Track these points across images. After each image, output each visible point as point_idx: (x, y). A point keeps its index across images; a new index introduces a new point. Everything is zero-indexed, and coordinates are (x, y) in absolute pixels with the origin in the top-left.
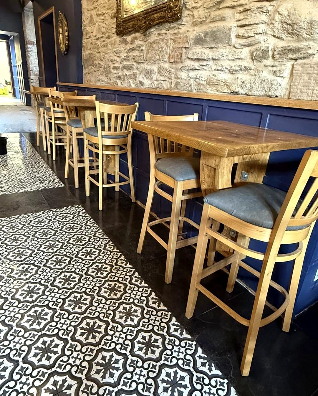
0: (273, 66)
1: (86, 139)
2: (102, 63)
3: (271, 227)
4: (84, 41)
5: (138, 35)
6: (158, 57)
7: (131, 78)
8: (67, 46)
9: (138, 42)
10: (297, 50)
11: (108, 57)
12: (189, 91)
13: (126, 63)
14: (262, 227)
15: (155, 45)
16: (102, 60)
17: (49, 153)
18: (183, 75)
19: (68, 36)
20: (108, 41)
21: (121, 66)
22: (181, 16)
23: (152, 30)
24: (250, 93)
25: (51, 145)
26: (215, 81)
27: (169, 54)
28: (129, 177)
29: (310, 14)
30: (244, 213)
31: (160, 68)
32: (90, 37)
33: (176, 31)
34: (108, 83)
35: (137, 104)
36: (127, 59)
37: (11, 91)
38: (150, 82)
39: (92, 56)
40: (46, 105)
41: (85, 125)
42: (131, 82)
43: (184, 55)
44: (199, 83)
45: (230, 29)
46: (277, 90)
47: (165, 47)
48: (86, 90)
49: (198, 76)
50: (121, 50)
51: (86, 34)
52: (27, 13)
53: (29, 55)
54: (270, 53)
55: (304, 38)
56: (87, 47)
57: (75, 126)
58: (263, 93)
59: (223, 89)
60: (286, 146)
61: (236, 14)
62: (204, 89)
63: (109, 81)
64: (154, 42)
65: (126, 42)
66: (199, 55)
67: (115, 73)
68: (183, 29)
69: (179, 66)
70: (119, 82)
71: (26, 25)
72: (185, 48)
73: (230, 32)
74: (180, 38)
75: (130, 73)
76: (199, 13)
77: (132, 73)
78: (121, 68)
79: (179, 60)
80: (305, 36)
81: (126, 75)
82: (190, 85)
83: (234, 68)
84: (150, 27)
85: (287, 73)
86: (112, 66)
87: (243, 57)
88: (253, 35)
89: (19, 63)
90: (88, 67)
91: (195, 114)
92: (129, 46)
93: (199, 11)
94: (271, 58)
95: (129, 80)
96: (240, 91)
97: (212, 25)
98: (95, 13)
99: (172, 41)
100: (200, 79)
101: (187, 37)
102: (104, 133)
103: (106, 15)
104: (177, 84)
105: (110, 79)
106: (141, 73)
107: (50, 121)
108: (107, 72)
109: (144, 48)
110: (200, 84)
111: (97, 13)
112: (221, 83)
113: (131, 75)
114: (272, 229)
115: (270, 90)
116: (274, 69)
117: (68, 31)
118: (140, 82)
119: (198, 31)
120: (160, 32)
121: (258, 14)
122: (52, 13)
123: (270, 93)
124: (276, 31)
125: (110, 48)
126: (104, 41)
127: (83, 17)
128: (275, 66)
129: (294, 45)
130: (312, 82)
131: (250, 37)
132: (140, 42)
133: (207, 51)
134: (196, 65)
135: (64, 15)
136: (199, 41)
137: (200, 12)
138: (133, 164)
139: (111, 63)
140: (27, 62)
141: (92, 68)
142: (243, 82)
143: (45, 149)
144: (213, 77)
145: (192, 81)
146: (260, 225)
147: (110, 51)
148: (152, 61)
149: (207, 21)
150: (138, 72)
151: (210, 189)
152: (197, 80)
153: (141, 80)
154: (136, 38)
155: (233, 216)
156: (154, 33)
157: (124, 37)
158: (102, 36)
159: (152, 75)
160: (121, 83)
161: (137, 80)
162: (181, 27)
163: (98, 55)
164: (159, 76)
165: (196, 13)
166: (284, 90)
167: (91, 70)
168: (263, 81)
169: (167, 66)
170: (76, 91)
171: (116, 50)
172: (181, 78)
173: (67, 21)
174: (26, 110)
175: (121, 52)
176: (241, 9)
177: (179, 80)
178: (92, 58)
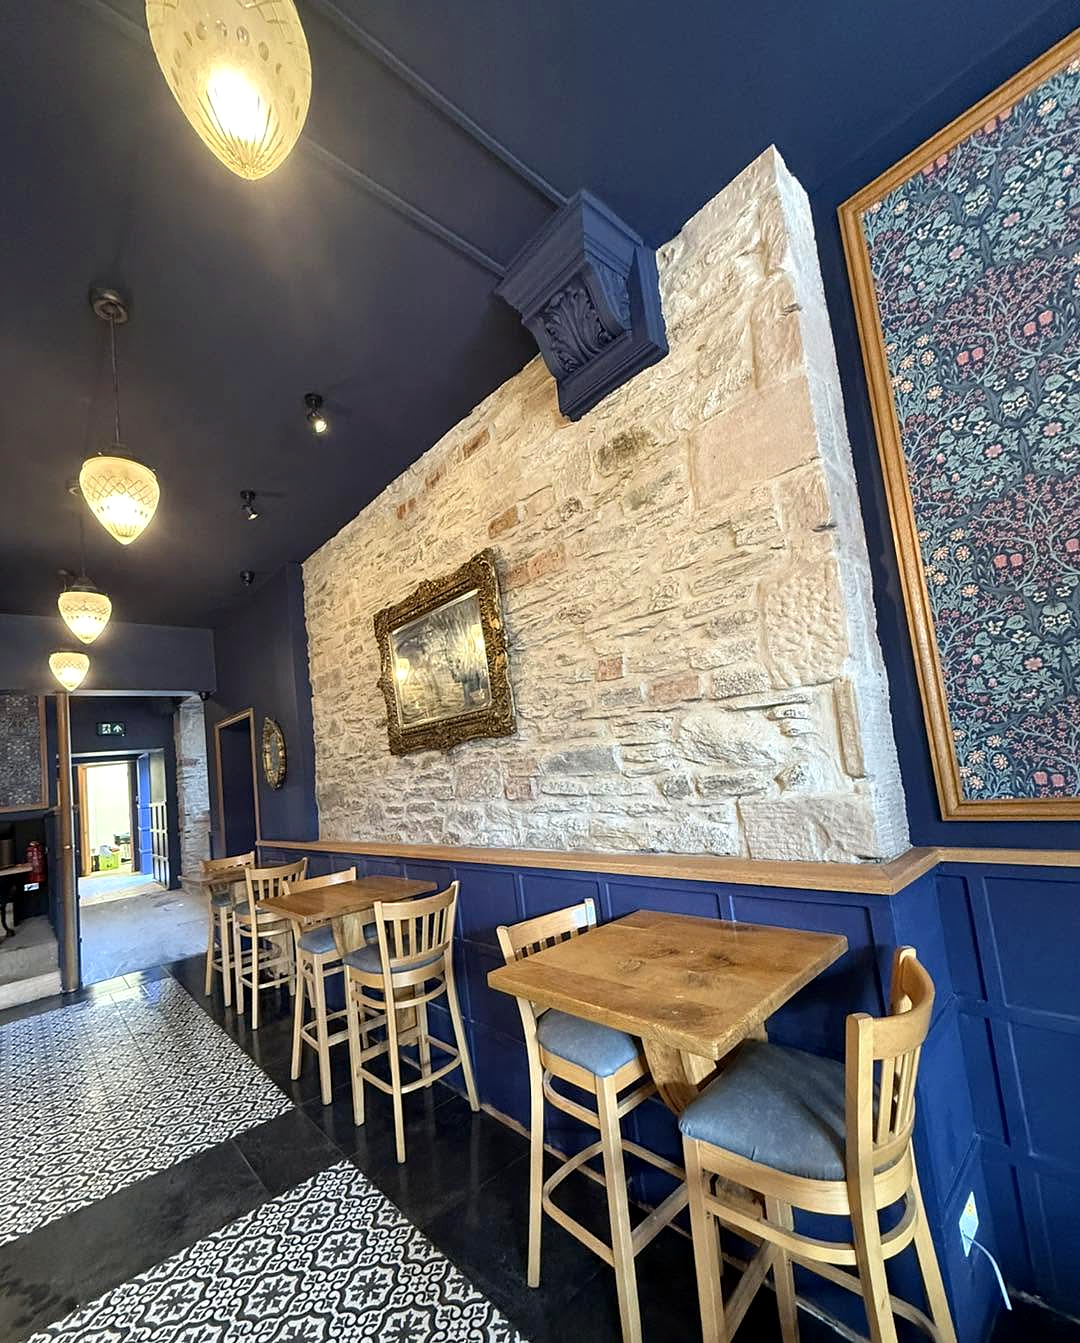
0: (703, 806)
1: (351, 980)
2: (361, 800)
3: (843, 1177)
4: (319, 765)
5: (435, 754)
6: (482, 791)
7: (429, 827)
8: (282, 774)
9: (436, 767)
10: (734, 783)
11: (374, 789)
12: (557, 848)
13: (415, 801)
14: (823, 1179)
15: (472, 772)
16: (361, 796)
17: (240, 1009)
18: (541, 820)
19: (285, 757)
20: (373, 763)
21: (404, 805)
22: (516, 729)
23: (463, 748)
24: (677, 850)
25: (248, 991)
26: (605, 831)
27: (505, 786)
28: (456, 1047)
29: (735, 732)
30: (778, 1153)
31: (490, 809)
32: (331, 756)
33: (510, 750)
34: (376, 836)
35: (456, 883)
36: (417, 793)
37: (129, 855)
38: (472, 835)
39: (339, 789)
40: (235, 899)
41: (343, 944)
42: (430, 834)
43: (534, 788)
44: (576, 835)
45: (610, 750)
46: (725, 844)
47: (494, 774)
48: (332, 856)
49: (571, 823)
50: (402, 778)
51: (324, 751)
52: (186, 711)
53: (184, 785)
54: (692, 786)
55: (738, 764)
56: (326, 773)
57: (320, 951)
58: (701, 849)
59: (625, 844)
60: (797, 982)
61: (613, 728)
62: (588, 845)
63: (379, 833)
64: (470, 766)
65: (412, 766)
66: (564, 788)
67: (394, 819)
68: (523, 747)
69: (529, 806)
70: (403, 835)
71: (182, 732)
72: (535, 777)
73: (611, 754)
74: (520, 761)
75: (428, 819)
76: (548, 726)
77: (430, 818)
78: (405, 808)
79: (527, 797)
80: (740, 762)
81: (418, 822)
82: (559, 839)
83: (634, 809)
84: (460, 743)
85: (731, 816)
86: (384, 805)
87: (645, 791)
88: (653, 759)
89: (159, 804)
90: (329, 809)
91: (586, 900)
92: (418, 772)
93: (547, 722)
94: (695, 793)
95: (427, 831)
96: (659, 847)
97: (577, 743)
98: (342, 719)
99: (505, 766)
100: (576, 828)
101: (533, 759)
102: (394, 962)
103: (364, 721)
104: (530, 838)
105: (383, 830)
106: (450, 818)
107: (247, 934)
108: (374, 816)
109: (450, 775)
110: (577, 837)
111: (347, 718)
112: (619, 835)
113: (429, 821)
114: (845, 1179)
115: (712, 844)
116: (708, 810)
117: (284, 749)
118: (452, 835)
119: (550, 752)
120: (480, 750)
121: (651, 730)
122: (248, 718)
123: (714, 850)
124: (689, 753)
125: (378, 774)
126: (364, 763)
127: (314, 723)
128: (708, 806)
129: (727, 774)
130: (779, 830)
131: (648, 761)
132: (440, 767)
133: (577, 781)
134: (562, 804)
135: (276, 722)
136: (557, 766)
137: (549, 724)
138: (463, 1011)
139: (381, 800)
140: (177, 799)
141: (338, 811)
142: (659, 832)
143: (228, 1002)
144: (600, 824)
145: (560, 832)
146: (820, 1176)
147: (378, 780)
148: (472, 798)
149: (566, 736)
150: (444, 816)
151: (675, 1083)
152: (570, 829)
153: (453, 830)
154: (433, 760)
155: (757, 1161)
156: (468, 753)
157: (406, 757)
158: (358, 754)
159: (476, 821)
160: (409, 836)
161: (445, 831)
162: (518, 743)
163: (353, 786)
164: (489, 823)
165: (541, 724)
166: (738, 845)
167: (338, 814)
168: (694, 830)
169: (503, 805)
170: (305, 859)
171: (391, 778)
172: (538, 827)
173: (282, 733)
174: (169, 902)
175: (403, 782)
176: (621, 721)
177: (533, 831)
178: (338, 792)
